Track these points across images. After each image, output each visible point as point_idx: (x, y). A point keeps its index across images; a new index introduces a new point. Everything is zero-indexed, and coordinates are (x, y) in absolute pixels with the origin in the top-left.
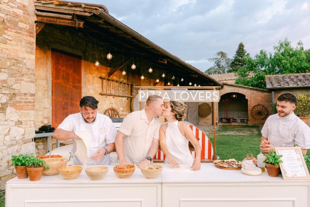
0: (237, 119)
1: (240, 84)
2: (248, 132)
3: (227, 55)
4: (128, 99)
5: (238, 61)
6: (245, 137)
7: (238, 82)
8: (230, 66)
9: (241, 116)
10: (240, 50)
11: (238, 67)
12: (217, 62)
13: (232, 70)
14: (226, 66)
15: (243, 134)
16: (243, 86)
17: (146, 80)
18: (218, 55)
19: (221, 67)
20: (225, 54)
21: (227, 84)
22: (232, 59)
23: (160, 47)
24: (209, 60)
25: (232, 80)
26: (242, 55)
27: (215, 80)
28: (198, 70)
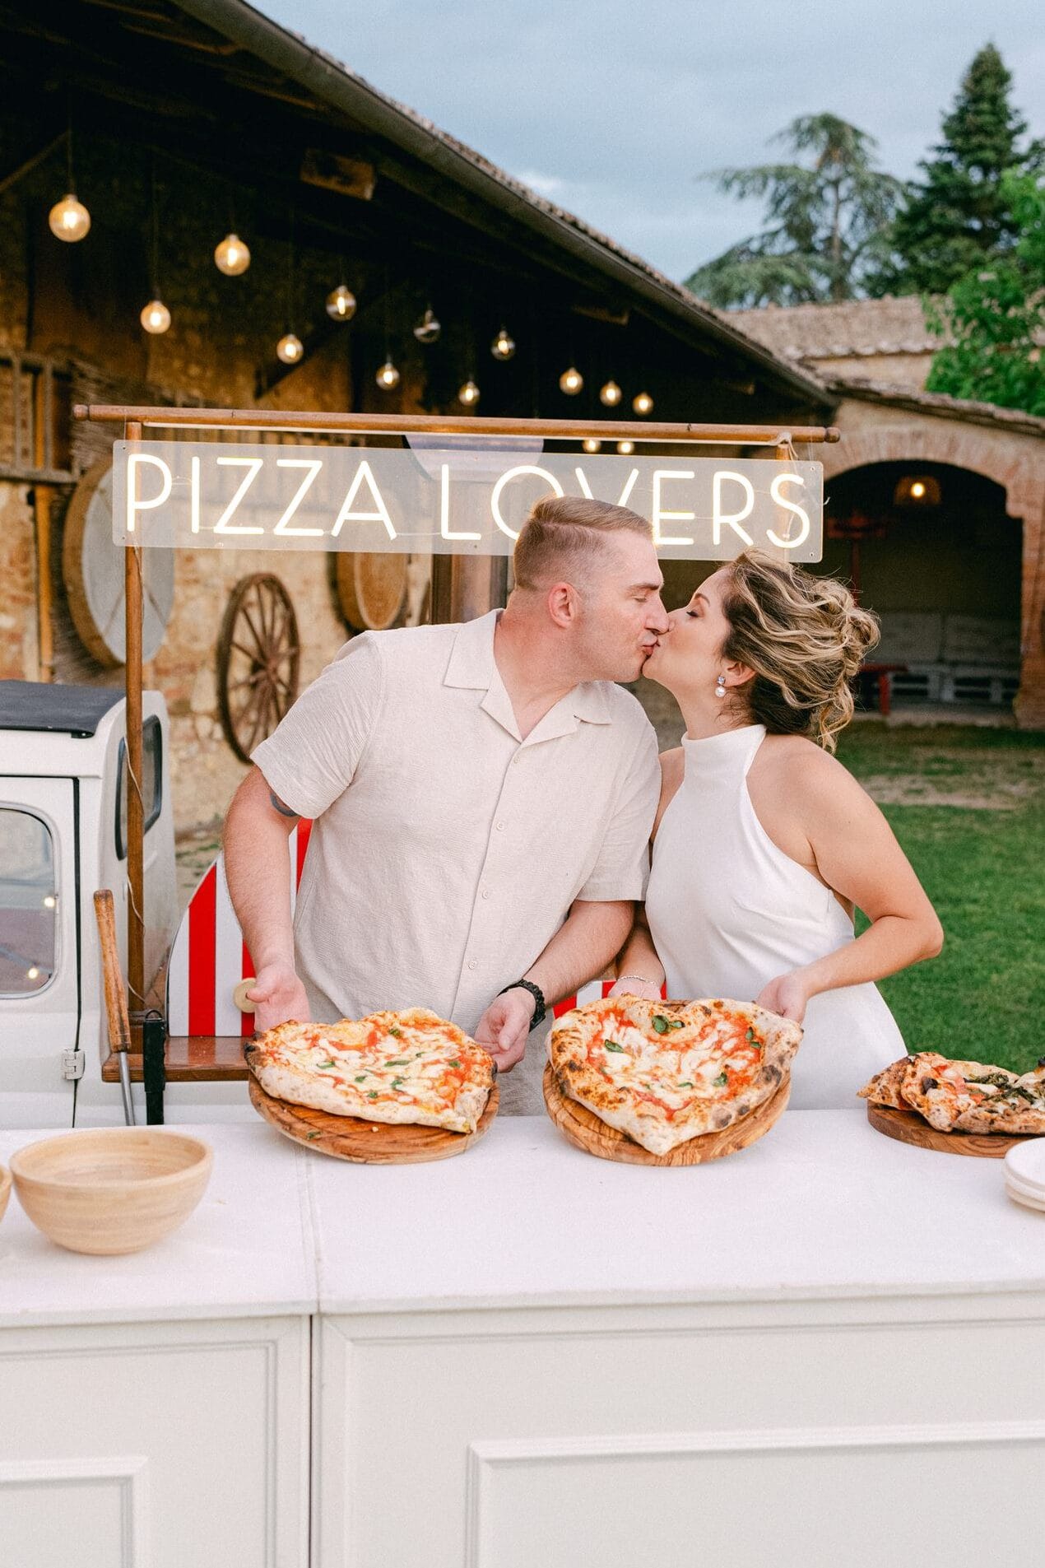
0: (933, 672)
1: (969, 397)
2: (1014, 783)
3: (873, 142)
4: (31, 500)
5: (953, 204)
6: (988, 824)
7: (951, 374)
8: (890, 236)
9: (959, 649)
10: (978, 113)
11: (956, 252)
12: (786, 204)
13: (907, 274)
14: (864, 235)
15: (980, 803)
16: (990, 407)
17: (194, 339)
18: (800, 145)
19: (820, 246)
20: (857, 134)
21: (869, 391)
22: (910, 184)
23: (314, 52)
24: (727, 184)
25: (902, 353)
26: (989, 155)
27: (770, 354)
28: (636, 265)
